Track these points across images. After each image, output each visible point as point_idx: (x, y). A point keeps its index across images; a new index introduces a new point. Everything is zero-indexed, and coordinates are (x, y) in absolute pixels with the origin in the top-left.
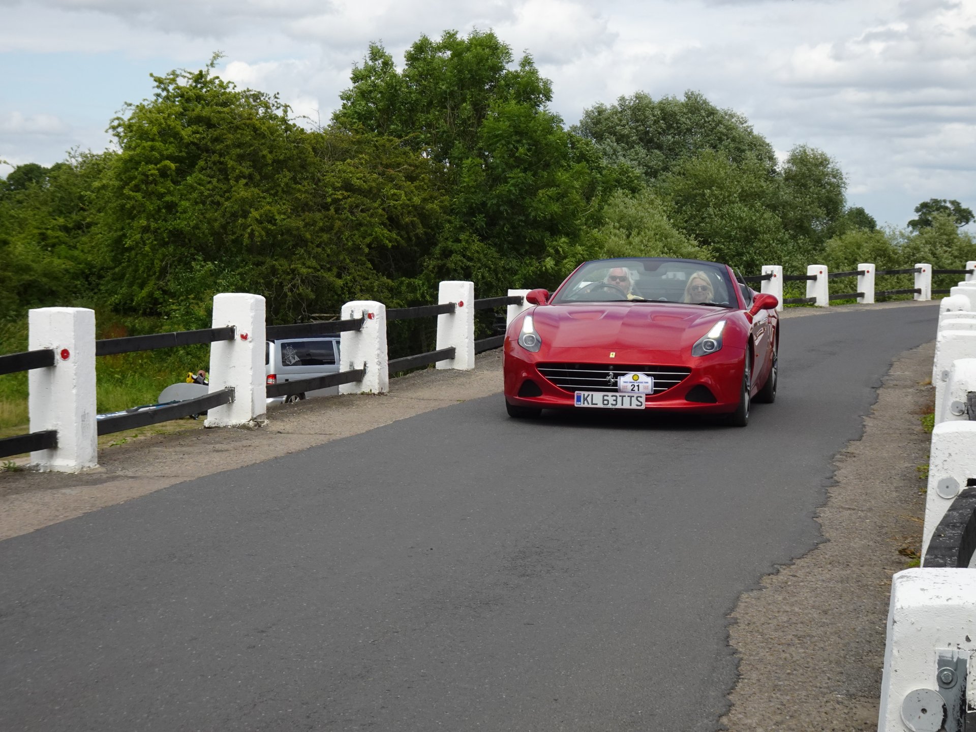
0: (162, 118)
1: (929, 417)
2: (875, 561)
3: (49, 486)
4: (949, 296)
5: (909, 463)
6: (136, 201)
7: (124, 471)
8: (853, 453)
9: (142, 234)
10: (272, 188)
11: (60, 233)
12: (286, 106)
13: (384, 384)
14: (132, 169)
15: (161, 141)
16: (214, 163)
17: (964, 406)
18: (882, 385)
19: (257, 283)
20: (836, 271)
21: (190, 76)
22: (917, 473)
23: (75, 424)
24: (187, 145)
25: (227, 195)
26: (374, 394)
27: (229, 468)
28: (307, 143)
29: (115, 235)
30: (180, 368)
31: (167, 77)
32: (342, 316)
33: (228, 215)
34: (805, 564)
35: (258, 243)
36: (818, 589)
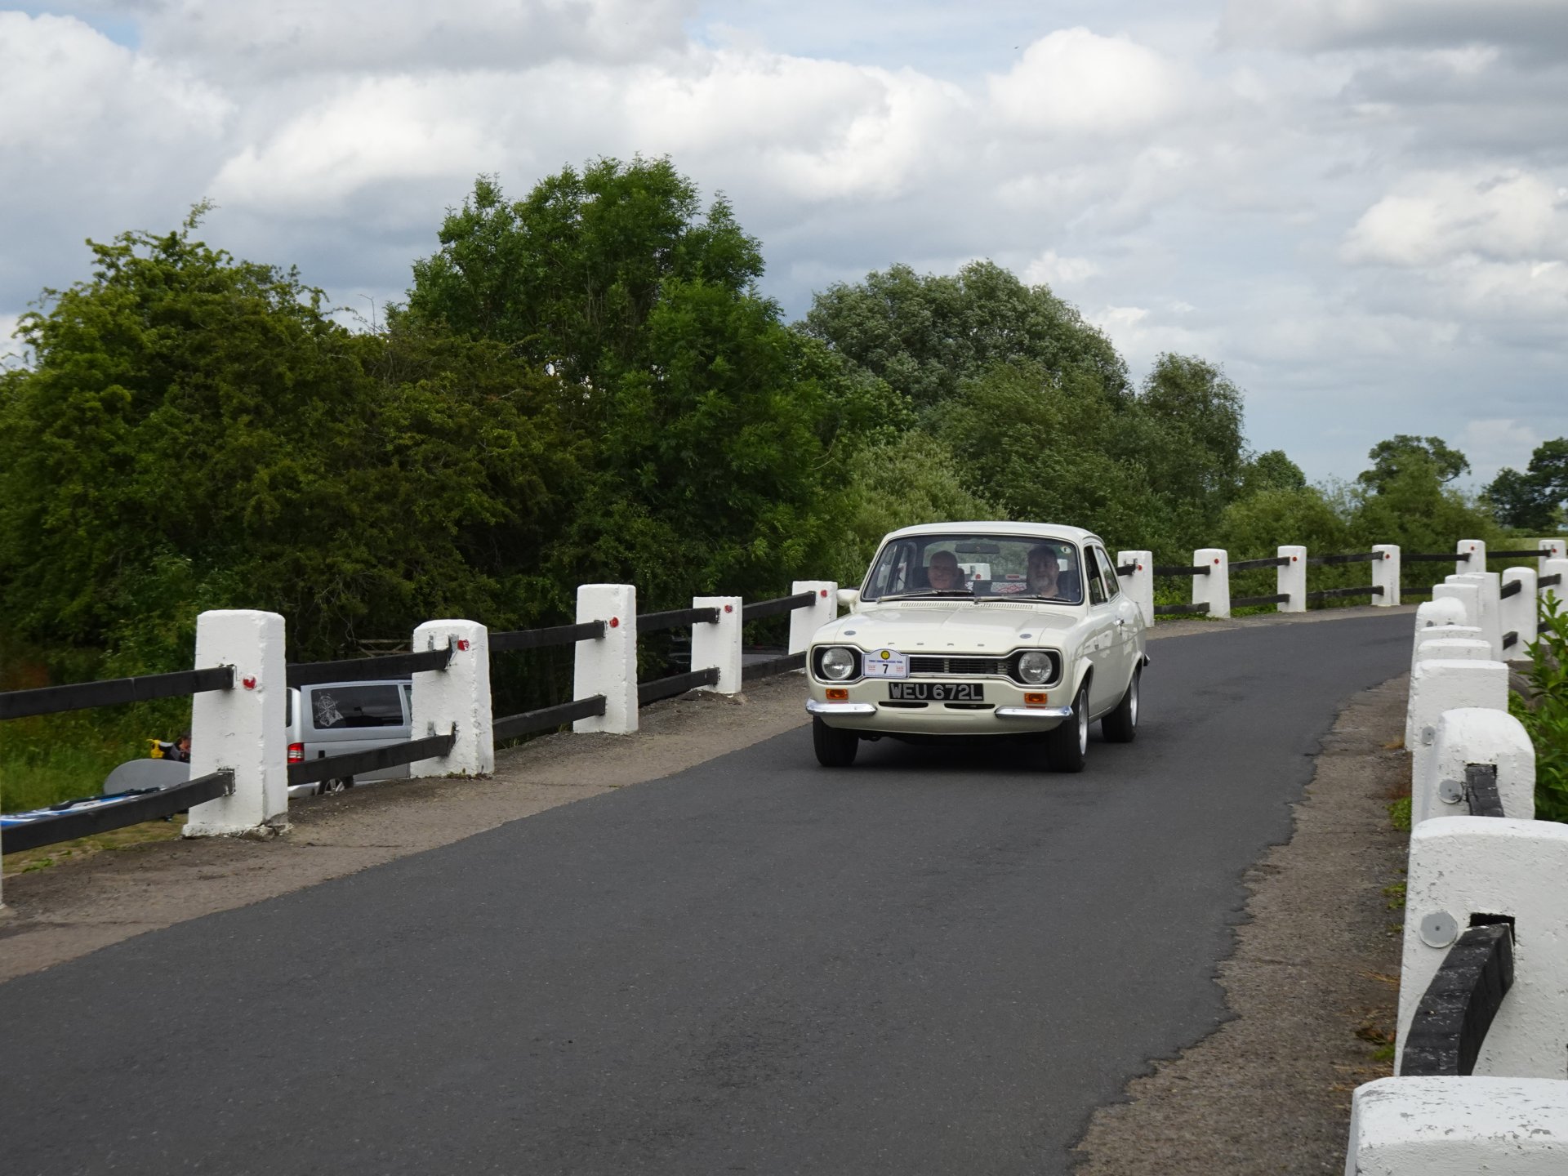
0: (107, 312)
1: (1401, 805)
2: (1317, 1050)
4: (1430, 600)
5: (1370, 883)
6: (64, 453)
7: (48, 914)
8: (1276, 867)
9: (74, 509)
10: (295, 430)
12: (317, 292)
13: (486, 759)
14: (57, 399)
15: (106, 352)
16: (197, 387)
17: (1461, 788)
18: (1322, 750)
19: (269, 588)
20: (1242, 559)
21: (156, 243)
22: (1384, 900)
24: (151, 359)
25: (219, 442)
26: (470, 777)
27: (226, 907)
28: (353, 353)
29: (26, 509)
30: (140, 732)
31: (115, 243)
32: (415, 645)
33: (219, 476)
34: (1200, 1058)
35: (269, 523)
36: (1223, 1101)
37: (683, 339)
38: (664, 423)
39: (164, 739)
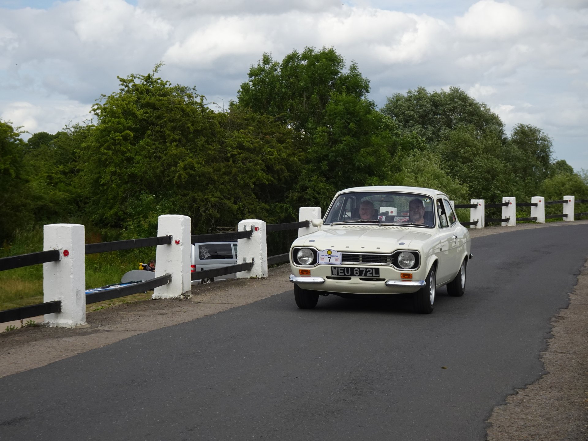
0: (124, 103)
2: (579, 386)
3: (56, 336)
6: (108, 156)
7: (102, 327)
8: (563, 317)
9: (111, 176)
10: (194, 148)
11: (60, 176)
12: (203, 97)
13: (265, 272)
14: (106, 135)
15: (124, 118)
16: (157, 132)
18: (580, 273)
19: (184, 207)
20: (549, 201)
21: (143, 78)
23: (72, 297)
24: (141, 121)
25: (165, 152)
26: (259, 278)
27: (168, 325)
28: (216, 119)
29: (94, 176)
30: (135, 260)
31: (128, 78)
32: (239, 229)
33: (165, 165)
34: (534, 388)
35: (183, 183)
36: (543, 404)
37: (339, 116)
38: (331, 147)
39: (143, 263)
